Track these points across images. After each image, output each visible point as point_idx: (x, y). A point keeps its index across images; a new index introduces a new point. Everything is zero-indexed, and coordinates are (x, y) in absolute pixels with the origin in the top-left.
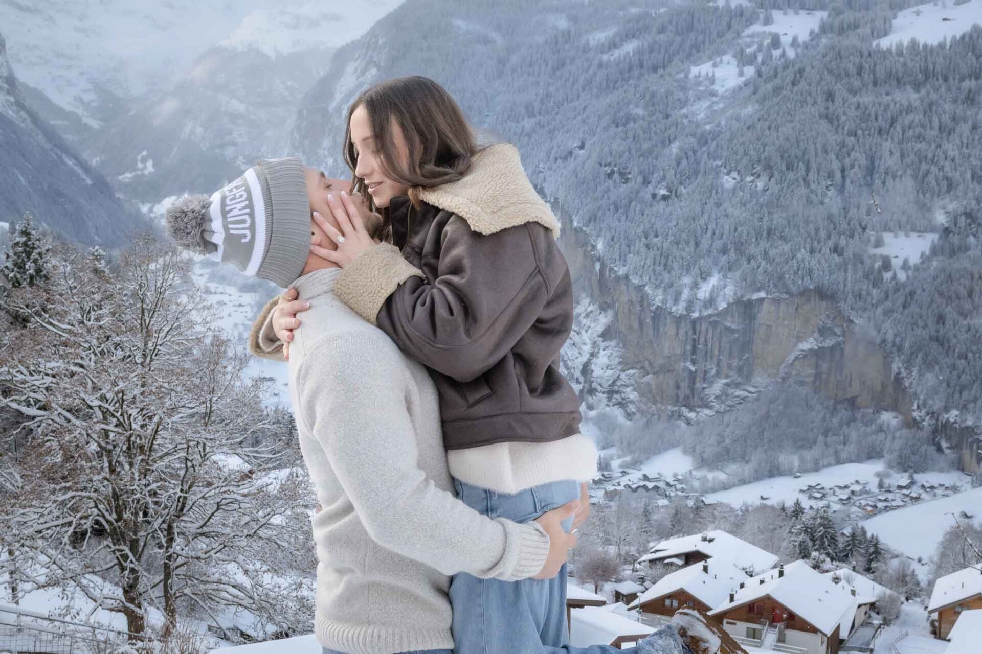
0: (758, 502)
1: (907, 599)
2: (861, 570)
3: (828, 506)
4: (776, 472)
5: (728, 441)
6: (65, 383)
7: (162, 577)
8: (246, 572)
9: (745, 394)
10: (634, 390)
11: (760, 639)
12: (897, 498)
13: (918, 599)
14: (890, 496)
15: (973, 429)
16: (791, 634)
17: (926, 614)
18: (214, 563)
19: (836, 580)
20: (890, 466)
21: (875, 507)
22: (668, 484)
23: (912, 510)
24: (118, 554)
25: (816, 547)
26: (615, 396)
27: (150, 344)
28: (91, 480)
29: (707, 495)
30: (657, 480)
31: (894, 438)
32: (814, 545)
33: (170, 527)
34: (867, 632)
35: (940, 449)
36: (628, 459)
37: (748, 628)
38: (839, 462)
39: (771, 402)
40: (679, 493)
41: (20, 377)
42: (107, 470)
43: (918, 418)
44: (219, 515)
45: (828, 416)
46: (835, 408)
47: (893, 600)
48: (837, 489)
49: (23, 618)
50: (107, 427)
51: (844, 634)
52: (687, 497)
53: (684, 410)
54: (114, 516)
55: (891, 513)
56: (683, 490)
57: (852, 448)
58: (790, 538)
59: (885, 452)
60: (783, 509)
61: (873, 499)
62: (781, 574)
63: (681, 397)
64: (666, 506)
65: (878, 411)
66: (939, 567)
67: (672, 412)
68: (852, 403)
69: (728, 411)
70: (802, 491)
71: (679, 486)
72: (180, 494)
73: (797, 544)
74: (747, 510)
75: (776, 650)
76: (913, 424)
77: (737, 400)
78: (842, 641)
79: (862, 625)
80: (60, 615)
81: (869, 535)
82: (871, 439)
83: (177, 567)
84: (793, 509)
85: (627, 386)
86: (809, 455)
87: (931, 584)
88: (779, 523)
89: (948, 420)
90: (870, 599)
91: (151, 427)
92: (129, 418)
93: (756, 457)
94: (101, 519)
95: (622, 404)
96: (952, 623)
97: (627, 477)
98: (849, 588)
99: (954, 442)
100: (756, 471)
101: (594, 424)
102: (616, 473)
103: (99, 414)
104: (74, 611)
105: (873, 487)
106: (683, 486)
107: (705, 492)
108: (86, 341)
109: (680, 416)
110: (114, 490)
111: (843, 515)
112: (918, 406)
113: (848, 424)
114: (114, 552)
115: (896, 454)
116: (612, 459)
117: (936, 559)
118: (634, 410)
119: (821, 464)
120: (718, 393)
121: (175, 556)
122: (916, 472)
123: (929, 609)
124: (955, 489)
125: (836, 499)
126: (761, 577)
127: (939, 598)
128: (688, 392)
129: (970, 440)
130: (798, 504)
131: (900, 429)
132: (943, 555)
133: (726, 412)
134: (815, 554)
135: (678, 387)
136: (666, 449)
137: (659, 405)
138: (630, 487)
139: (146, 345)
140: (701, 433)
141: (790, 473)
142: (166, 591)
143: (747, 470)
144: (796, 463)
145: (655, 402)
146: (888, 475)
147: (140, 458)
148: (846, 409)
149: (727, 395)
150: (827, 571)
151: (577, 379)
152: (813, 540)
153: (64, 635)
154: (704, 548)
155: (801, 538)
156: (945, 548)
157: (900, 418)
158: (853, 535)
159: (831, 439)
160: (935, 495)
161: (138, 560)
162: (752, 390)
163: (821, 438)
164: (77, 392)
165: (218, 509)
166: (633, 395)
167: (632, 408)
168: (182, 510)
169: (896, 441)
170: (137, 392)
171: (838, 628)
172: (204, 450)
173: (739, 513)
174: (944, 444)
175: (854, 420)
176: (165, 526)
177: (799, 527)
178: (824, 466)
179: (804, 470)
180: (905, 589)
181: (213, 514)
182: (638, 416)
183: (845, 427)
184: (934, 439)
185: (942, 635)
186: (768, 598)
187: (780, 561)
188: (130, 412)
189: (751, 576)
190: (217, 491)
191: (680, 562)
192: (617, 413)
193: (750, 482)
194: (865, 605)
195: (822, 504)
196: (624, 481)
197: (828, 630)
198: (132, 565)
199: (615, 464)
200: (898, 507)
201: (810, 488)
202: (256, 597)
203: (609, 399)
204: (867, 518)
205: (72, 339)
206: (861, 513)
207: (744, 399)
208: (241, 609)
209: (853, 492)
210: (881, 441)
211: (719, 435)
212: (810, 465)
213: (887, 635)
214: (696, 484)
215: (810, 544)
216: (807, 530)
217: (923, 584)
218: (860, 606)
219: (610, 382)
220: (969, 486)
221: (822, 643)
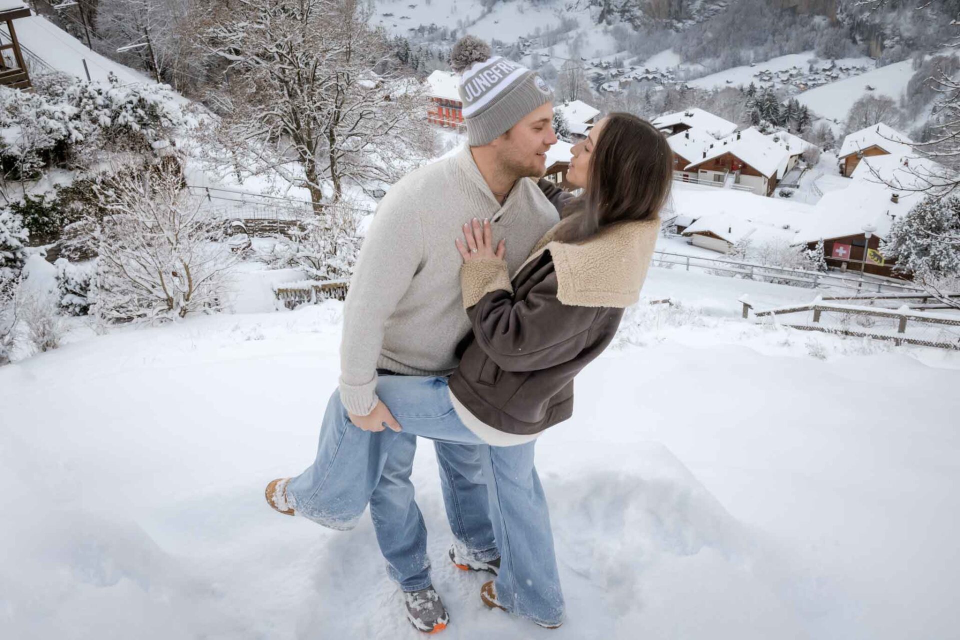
0: (724, 85)
1: (825, 150)
2: (794, 131)
3: (773, 86)
4: (737, 62)
5: (705, 43)
6: (253, 37)
7: (329, 164)
8: (383, 159)
9: (718, 7)
10: (640, 9)
11: (722, 181)
12: (821, 78)
13: (832, 150)
14: (817, 77)
15: (880, 26)
16: (744, 177)
17: (837, 160)
18: (361, 155)
19: (776, 140)
20: (818, 55)
21: (806, 85)
22: (663, 75)
23: (833, 86)
24: (300, 151)
25: (764, 115)
26: (626, 14)
27: (305, 5)
28: (277, 103)
29: (690, 82)
30: (655, 72)
31: (822, 36)
32: (762, 114)
33: (331, 132)
34: (796, 174)
35: (854, 42)
36: (635, 59)
37: (715, 175)
38: (782, 53)
39: (736, 12)
40: (671, 81)
41: (223, 34)
42: (287, 95)
43: (840, 19)
44: (362, 122)
45: (776, 20)
46: (781, 15)
47: (815, 152)
48: (780, 74)
49: (245, 195)
50: (283, 66)
51: (780, 176)
52: (675, 84)
53: (675, 22)
54: (295, 125)
55: (818, 88)
56: (673, 79)
57: (792, 43)
58: (745, 109)
59: (815, 46)
60: (742, 90)
61: (805, 79)
62: (739, 137)
63: (673, 11)
64: (661, 91)
65: (811, 16)
66: (848, 127)
67: (666, 23)
68: (794, 10)
69: (705, 21)
70: (755, 76)
71: (670, 77)
72: (335, 109)
73: (751, 113)
74: (717, 91)
75: (735, 188)
76: (836, 24)
77: (711, 12)
78: (778, 181)
79: (792, 169)
80: (268, 193)
81: (801, 106)
82: (806, 36)
83: (338, 157)
84: (748, 90)
85: (634, 6)
86: (761, 50)
87: (842, 138)
88: (738, 99)
89: (862, 20)
90: (800, 152)
91: (312, 63)
92: (297, 59)
93: (724, 53)
94: (287, 128)
95: (630, 20)
96: (855, 166)
97: (634, 72)
98: (784, 145)
99: (866, 35)
100: (724, 63)
101: (612, 35)
102: (627, 69)
103: (278, 59)
104: (276, 189)
105: (806, 71)
106: (673, 76)
107: (688, 79)
108: (263, 7)
109: (672, 26)
110: (293, 109)
111: (783, 91)
112: (841, 10)
113: (790, 26)
114: (297, 149)
115: (823, 46)
116: (624, 59)
117: (846, 121)
118: (639, 24)
119: (770, 55)
120: (698, 8)
121: (336, 150)
122: (837, 59)
123: (840, 156)
124: (863, 70)
125: (779, 80)
126: (724, 140)
127: (847, 149)
128: (677, 9)
129: (877, 34)
130: (752, 86)
131: (826, 28)
132: (852, 119)
133: (704, 21)
134: (762, 122)
135: (670, 5)
136: (661, 50)
137: (657, 19)
138: (636, 79)
139: (303, 6)
140: (686, 37)
141: (748, 63)
142: (333, 174)
143: (718, 62)
144: (752, 56)
145: (654, 17)
146: (816, 62)
147: (307, 86)
148: (789, 15)
149: (705, 9)
150: (770, 133)
151: (600, 3)
152: (761, 110)
153: (271, 205)
154: (687, 121)
155: (753, 109)
156: (853, 113)
157: (828, 20)
158: (790, 106)
159: (778, 37)
160: (849, 75)
161: (313, 154)
162: (722, 4)
163: (770, 37)
164: (261, 44)
165: (361, 118)
166: (639, 13)
167: (638, 22)
168: (337, 120)
169: (824, 37)
170: (300, 40)
171: (776, 173)
172: (348, 78)
173: (711, 93)
174: (858, 38)
175: (795, 23)
176: (328, 130)
177: (752, 102)
178: (772, 57)
179: (757, 61)
180: (824, 143)
181: (358, 121)
182: (642, 27)
183: (788, 28)
184: (851, 34)
185: (847, 174)
186: (729, 154)
187: (739, 128)
188: (297, 55)
189: (718, 139)
190: (359, 105)
191: (670, 131)
192: (628, 26)
193: (719, 71)
194: (796, 155)
195: (770, 84)
196: (633, 74)
197: (769, 175)
198: (309, 158)
199: (626, 63)
200: (822, 84)
201: (761, 73)
202: (391, 176)
203: (622, 17)
204: (800, 93)
205: (254, 5)
206: (796, 89)
207: (717, 11)
208: (382, 182)
209: (791, 75)
210: (813, 38)
211: (698, 38)
212: (761, 57)
213: (810, 175)
214: (682, 74)
215: (759, 113)
216: (758, 104)
217: (837, 138)
218: (791, 157)
219: (622, 4)
220: (874, 67)
221: (765, 183)
